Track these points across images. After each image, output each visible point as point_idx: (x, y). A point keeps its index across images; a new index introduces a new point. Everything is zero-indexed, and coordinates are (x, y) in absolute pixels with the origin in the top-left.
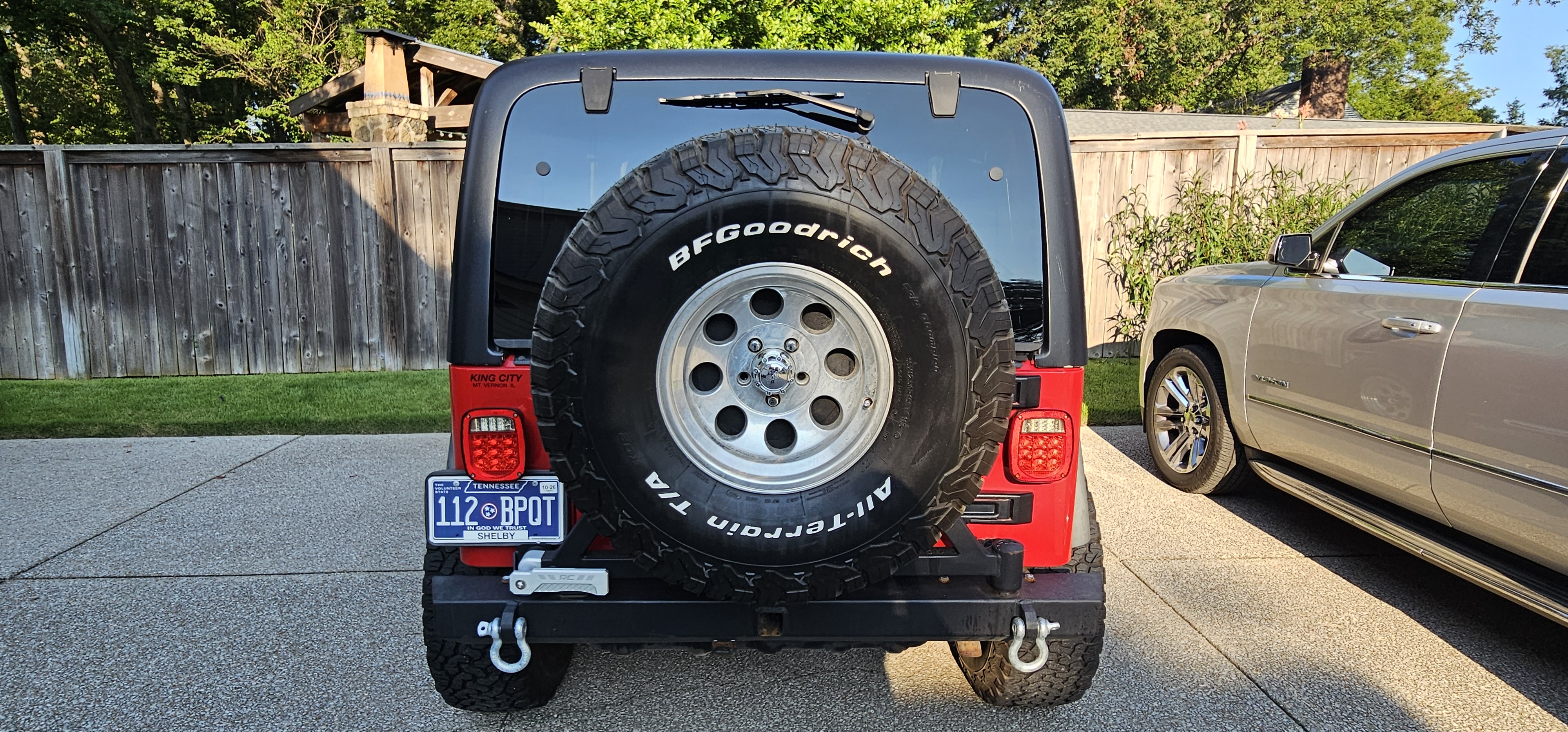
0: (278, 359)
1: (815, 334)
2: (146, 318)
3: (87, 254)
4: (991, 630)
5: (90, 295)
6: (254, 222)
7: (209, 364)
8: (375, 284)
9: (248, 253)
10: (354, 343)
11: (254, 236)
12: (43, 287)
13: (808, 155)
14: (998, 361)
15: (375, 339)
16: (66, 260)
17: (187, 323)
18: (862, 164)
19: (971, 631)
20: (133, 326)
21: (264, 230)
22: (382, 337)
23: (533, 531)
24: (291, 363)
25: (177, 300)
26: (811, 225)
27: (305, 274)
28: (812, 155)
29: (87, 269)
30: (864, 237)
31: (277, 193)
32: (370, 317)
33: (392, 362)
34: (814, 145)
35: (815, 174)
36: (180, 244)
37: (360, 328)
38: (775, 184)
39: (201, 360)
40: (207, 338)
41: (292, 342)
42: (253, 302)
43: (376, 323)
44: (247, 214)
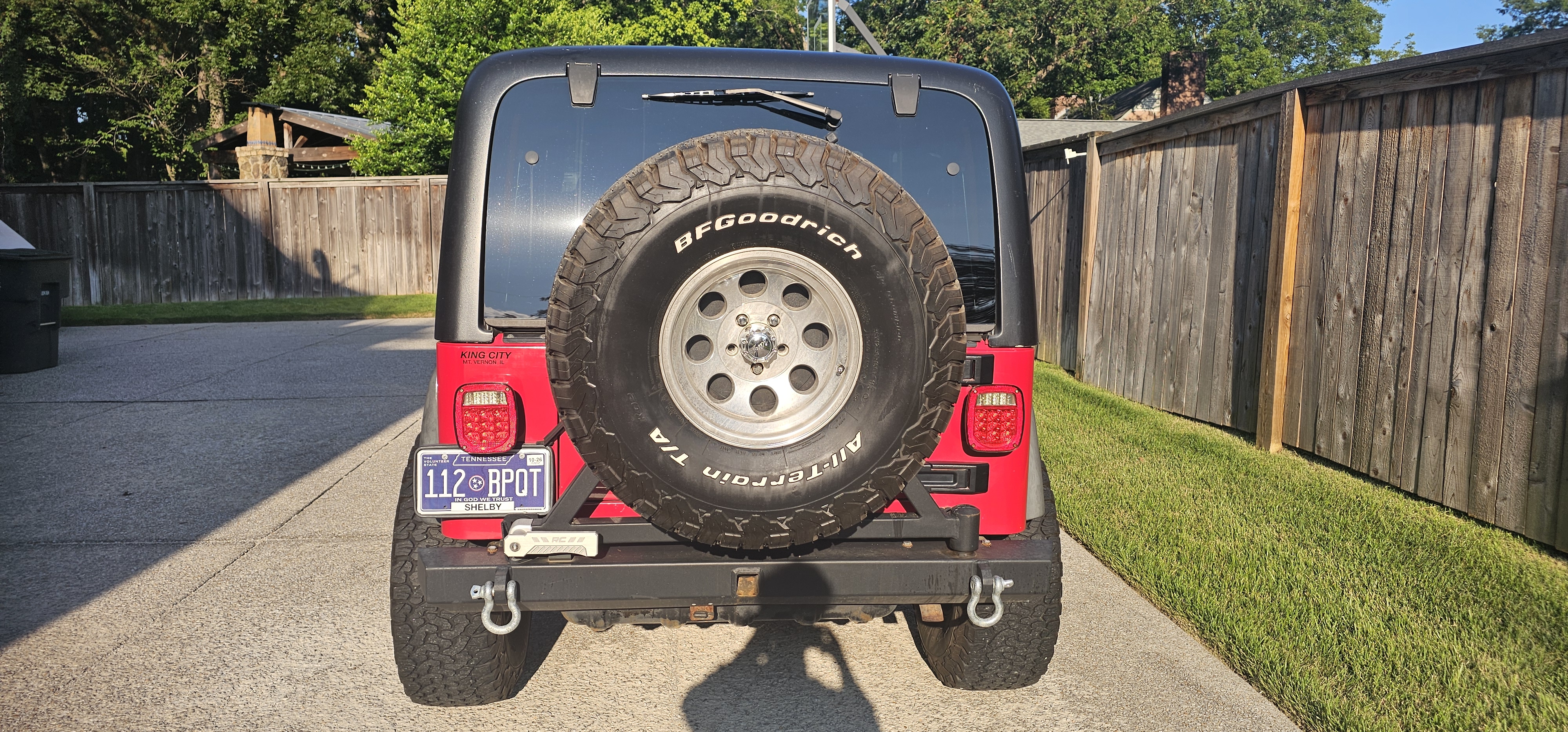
0: (207, 294)
1: (795, 311)
2: (134, 272)
3: (104, 239)
4: (951, 589)
5: (104, 262)
6: (194, 221)
7: (169, 298)
8: (260, 253)
9: (191, 237)
10: (248, 285)
11: (195, 228)
12: (79, 256)
13: (793, 157)
14: (952, 332)
15: (259, 283)
16: (93, 242)
17: (156, 274)
18: (838, 164)
19: (933, 590)
20: (127, 277)
21: (200, 225)
22: (263, 282)
23: (519, 502)
24: (213, 296)
25: (152, 263)
26: (795, 216)
27: (222, 248)
28: (796, 156)
29: (104, 247)
30: (839, 226)
31: (207, 206)
32: (257, 271)
33: (269, 295)
34: (798, 148)
35: (798, 172)
36: (154, 233)
37: (252, 277)
38: (766, 180)
39: (164, 295)
40: (168, 283)
41: (214, 283)
42: (193, 263)
43: (260, 274)
44: (191, 218)
